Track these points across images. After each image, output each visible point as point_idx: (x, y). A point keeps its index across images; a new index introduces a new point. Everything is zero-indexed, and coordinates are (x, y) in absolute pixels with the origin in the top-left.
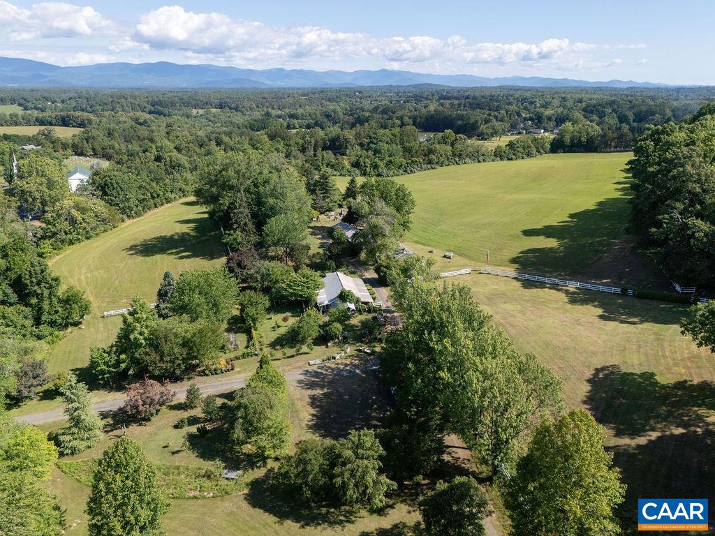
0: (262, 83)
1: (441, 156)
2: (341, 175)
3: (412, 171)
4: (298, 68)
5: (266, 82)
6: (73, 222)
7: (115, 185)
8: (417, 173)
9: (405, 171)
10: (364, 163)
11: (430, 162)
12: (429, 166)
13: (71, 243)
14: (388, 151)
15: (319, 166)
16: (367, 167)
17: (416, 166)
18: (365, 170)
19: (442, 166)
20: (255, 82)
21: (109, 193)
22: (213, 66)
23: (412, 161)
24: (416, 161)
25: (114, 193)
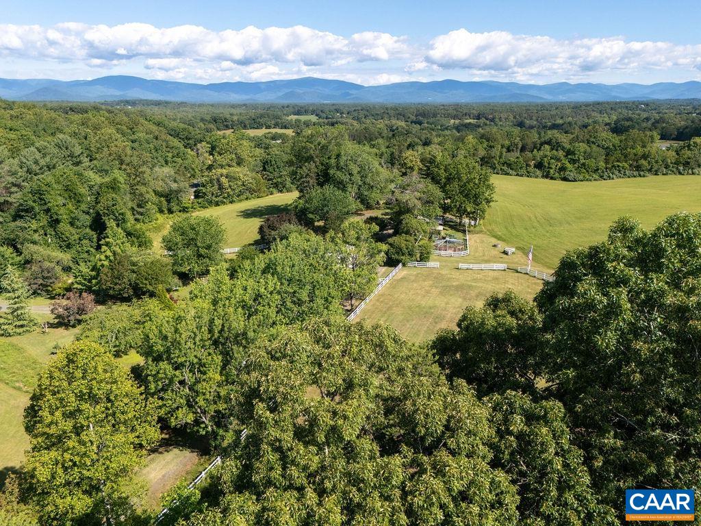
0: (541, 98)
1: (657, 162)
2: (517, 175)
3: (609, 177)
4: (585, 81)
5: (545, 97)
6: (221, 187)
7: (273, 162)
8: (617, 181)
9: (602, 177)
10: (549, 164)
11: (638, 168)
12: (636, 173)
13: (217, 204)
14: (585, 153)
15: (495, 164)
16: (551, 168)
17: (617, 172)
18: (549, 172)
19: (656, 174)
20: (533, 96)
21: (268, 169)
22: (494, 82)
23: (613, 166)
24: (618, 166)
25: (271, 169)
